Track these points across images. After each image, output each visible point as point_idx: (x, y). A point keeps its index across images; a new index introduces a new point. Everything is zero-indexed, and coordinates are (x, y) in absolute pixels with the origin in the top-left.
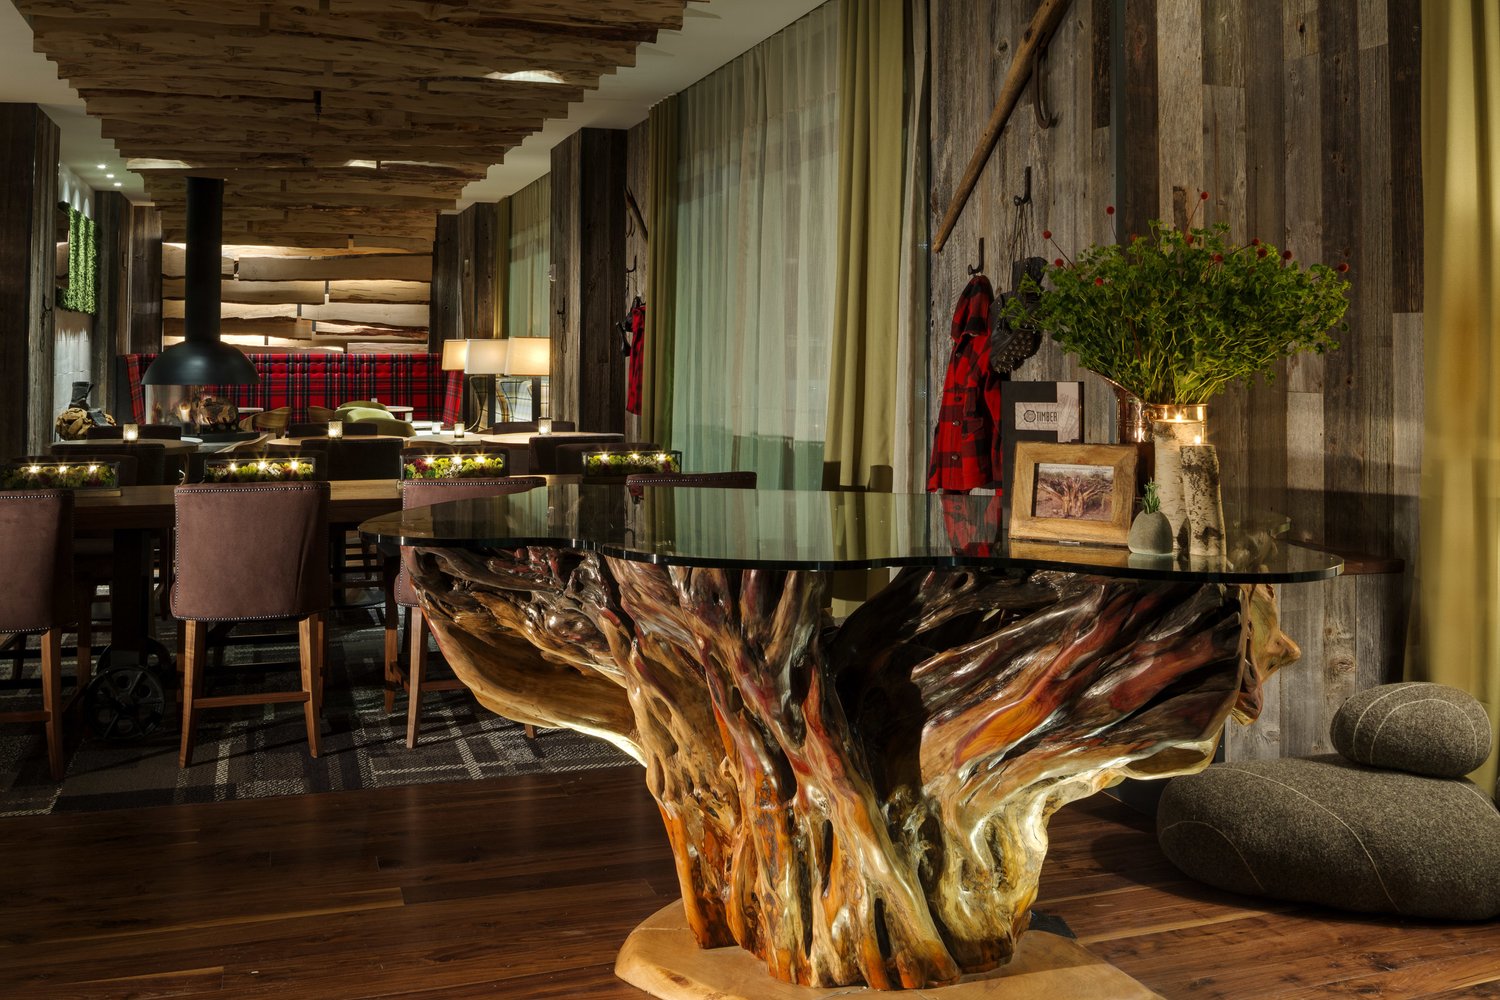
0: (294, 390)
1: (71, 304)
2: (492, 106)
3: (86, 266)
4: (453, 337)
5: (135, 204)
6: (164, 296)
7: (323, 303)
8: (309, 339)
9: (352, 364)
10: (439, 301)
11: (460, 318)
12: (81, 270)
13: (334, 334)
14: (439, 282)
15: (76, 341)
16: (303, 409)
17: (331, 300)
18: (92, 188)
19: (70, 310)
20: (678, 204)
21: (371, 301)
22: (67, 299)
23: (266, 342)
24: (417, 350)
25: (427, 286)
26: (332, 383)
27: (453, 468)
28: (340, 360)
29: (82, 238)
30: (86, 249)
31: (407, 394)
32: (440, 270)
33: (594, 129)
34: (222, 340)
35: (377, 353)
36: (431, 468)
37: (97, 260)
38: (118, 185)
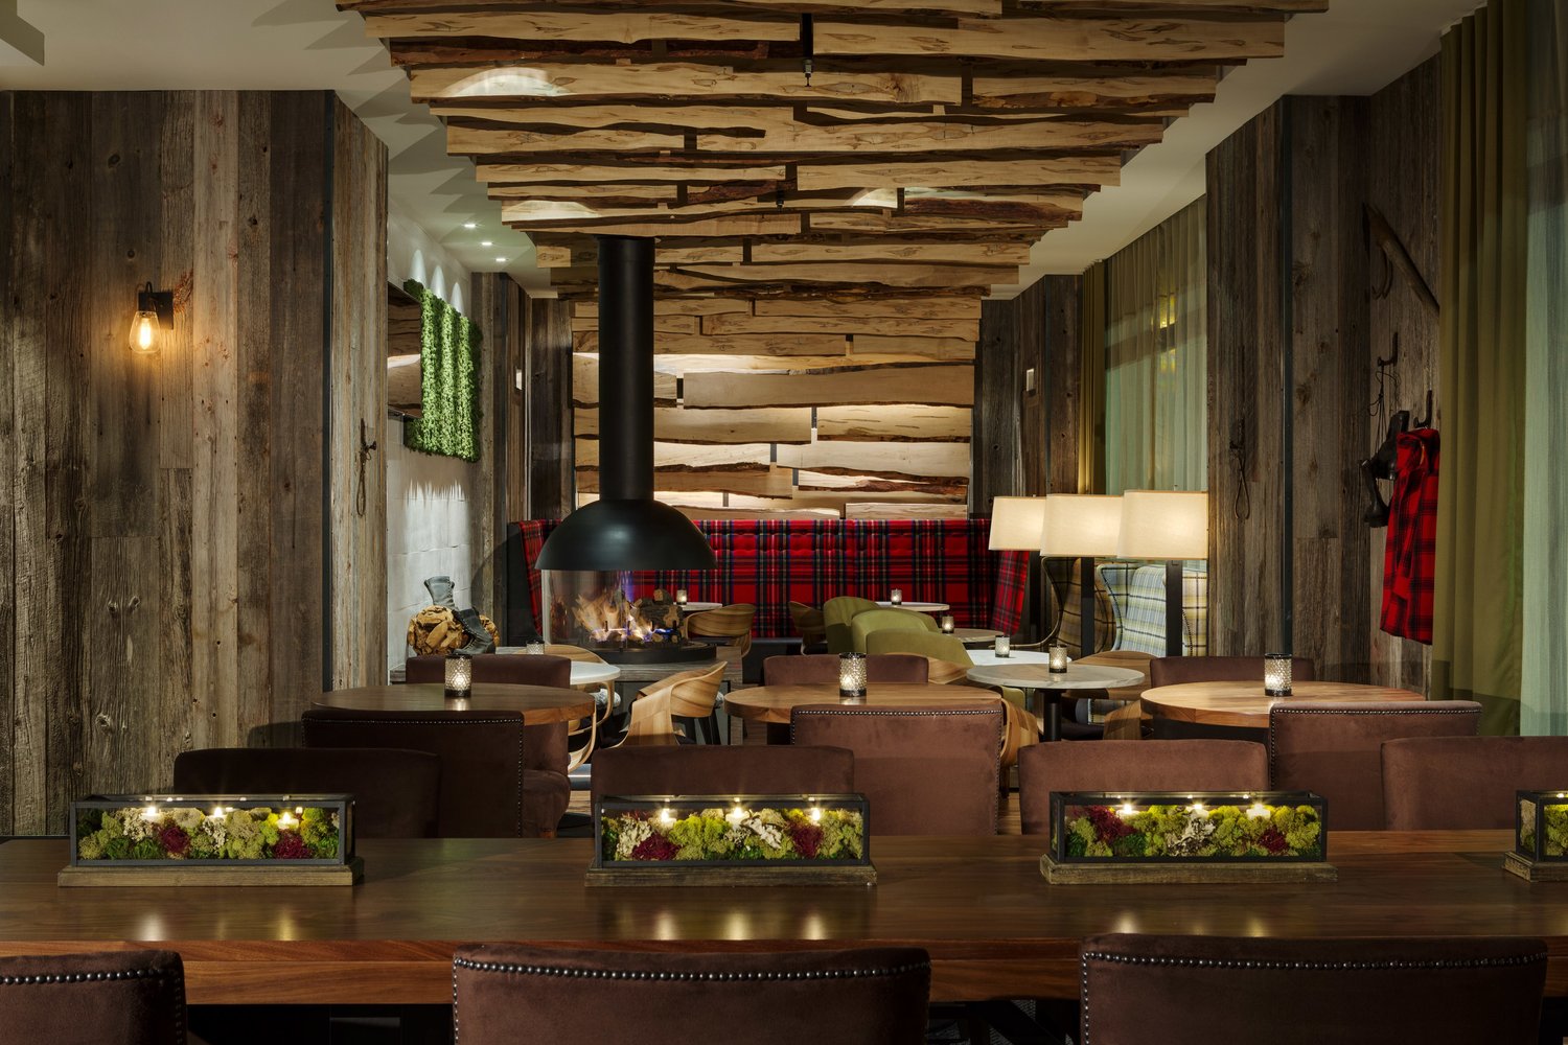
0: (767, 575)
1: (430, 443)
2: (1134, 39)
3: (455, 386)
4: (1008, 493)
5: (534, 294)
6: (576, 434)
7: (809, 442)
8: (789, 498)
9: (849, 535)
10: (985, 436)
11: (1019, 464)
12: (448, 391)
13: (825, 489)
14: (985, 406)
15: (444, 500)
16: (781, 604)
17: (820, 437)
18: (465, 266)
19: (429, 452)
20: (1527, 213)
21: (882, 439)
22: (422, 435)
23: (726, 502)
24: (952, 513)
25: (967, 413)
26: (824, 565)
27: (1189, 832)
28: (835, 528)
29: (447, 342)
30: (455, 360)
31: (937, 582)
32: (986, 387)
33: (1308, 97)
34: (655, 499)
35: (890, 518)
36: (1131, 830)
37: (475, 377)
38: (501, 260)
